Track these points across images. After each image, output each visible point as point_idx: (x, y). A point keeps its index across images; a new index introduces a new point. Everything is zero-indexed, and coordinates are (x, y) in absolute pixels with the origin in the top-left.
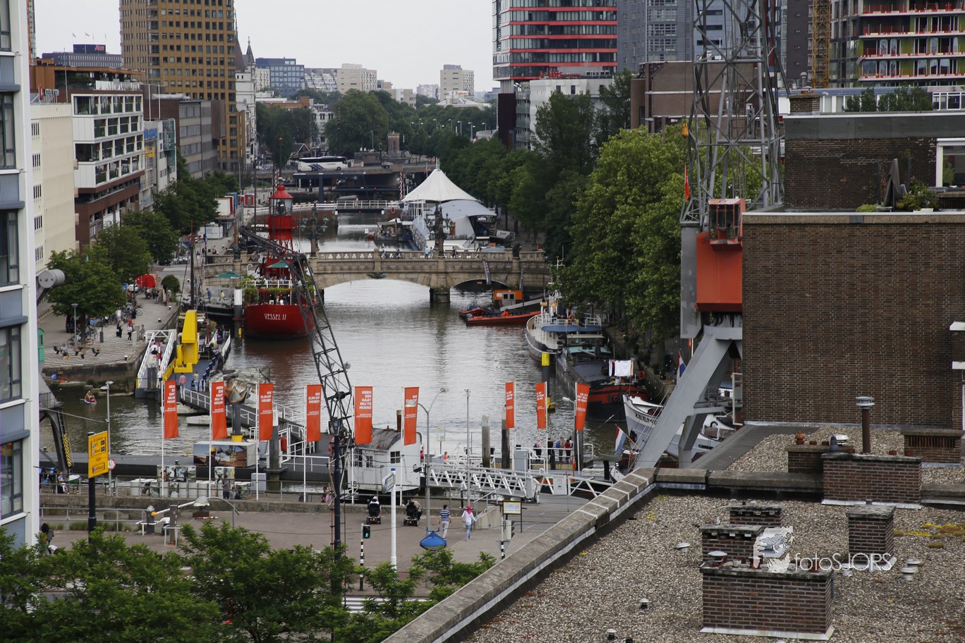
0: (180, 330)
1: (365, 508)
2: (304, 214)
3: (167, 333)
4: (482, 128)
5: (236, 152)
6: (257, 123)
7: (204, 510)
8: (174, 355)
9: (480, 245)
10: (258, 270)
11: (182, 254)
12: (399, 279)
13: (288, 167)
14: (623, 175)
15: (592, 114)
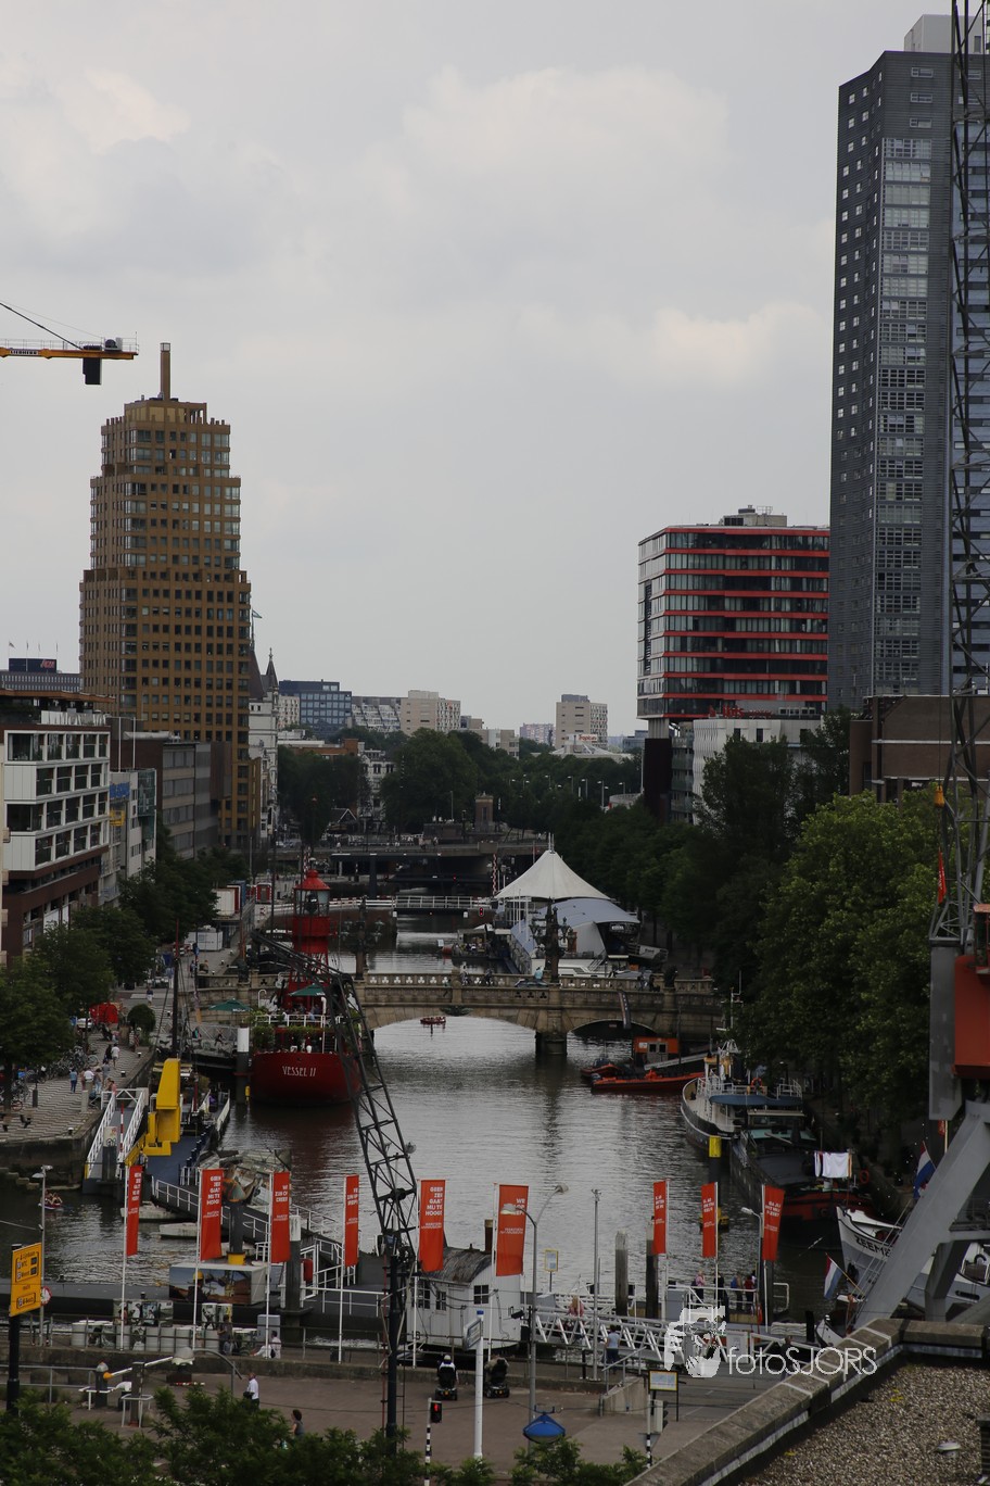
0: (154, 1089)
1: (432, 1374)
2: (347, 914)
3: (134, 1094)
4: (618, 791)
5: (245, 820)
6: (279, 776)
7: (184, 1372)
8: (143, 1128)
9: (614, 968)
10: (275, 999)
11: (161, 973)
12: (488, 1016)
13: (323, 844)
14: (838, 864)
15: (790, 771)
